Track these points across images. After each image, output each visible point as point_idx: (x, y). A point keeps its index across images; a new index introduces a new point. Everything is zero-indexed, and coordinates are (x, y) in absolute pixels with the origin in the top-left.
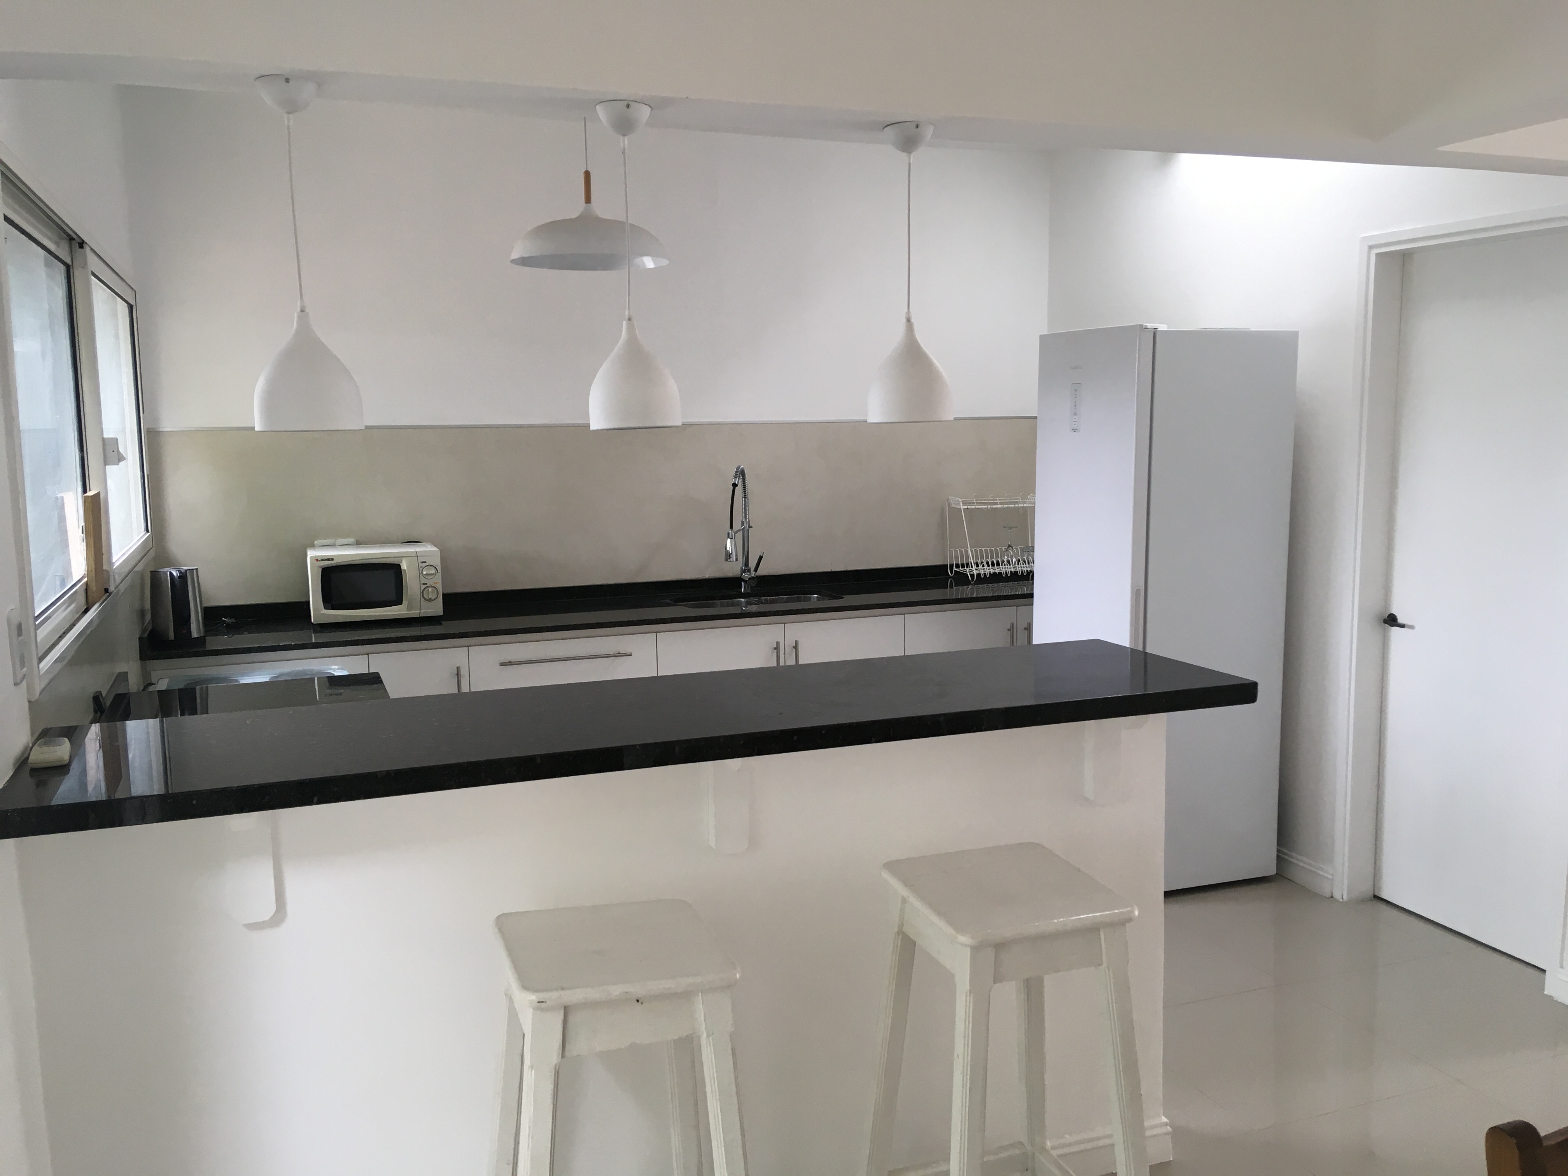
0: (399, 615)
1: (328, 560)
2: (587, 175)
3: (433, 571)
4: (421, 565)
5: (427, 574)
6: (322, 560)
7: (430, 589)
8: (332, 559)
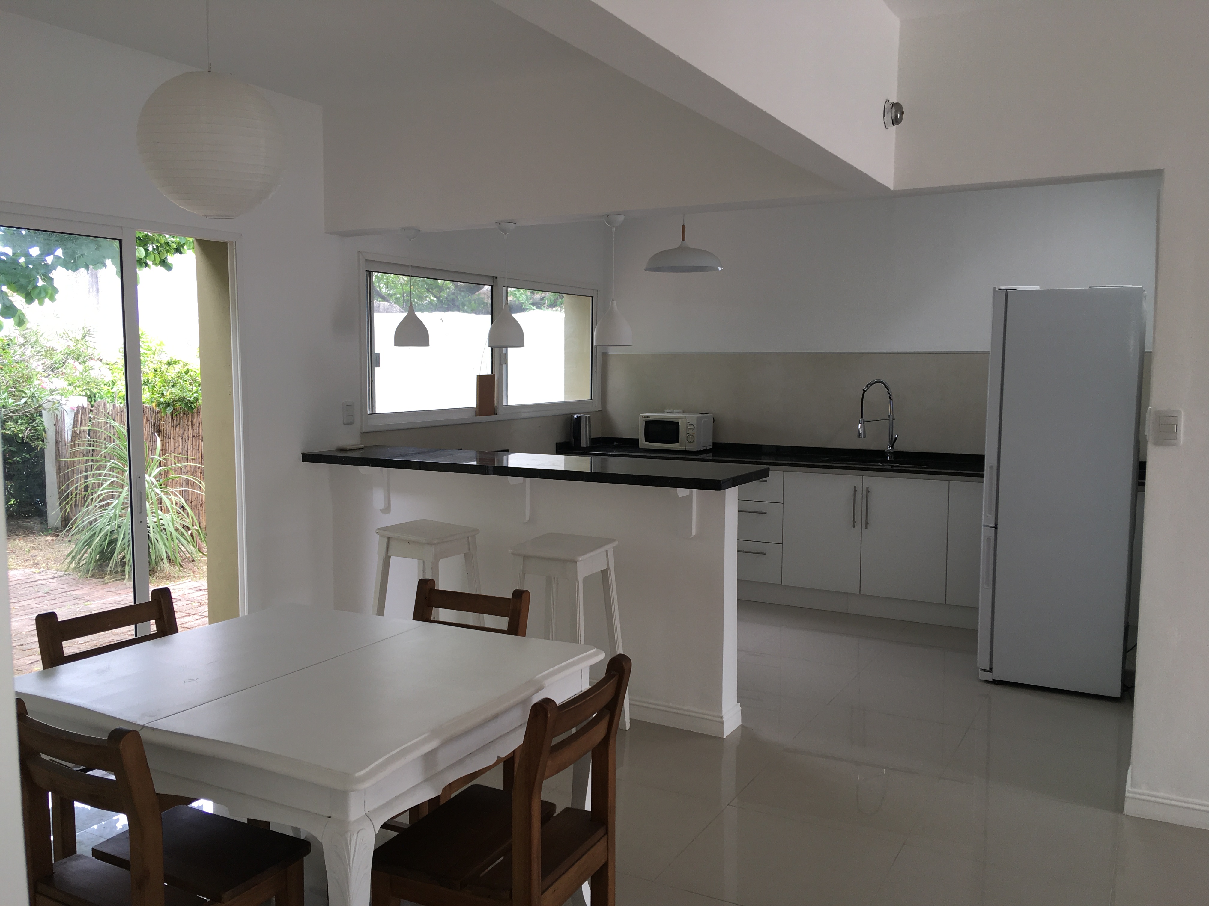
0: (676, 448)
1: (647, 417)
2: (684, 227)
3: (692, 427)
4: (687, 423)
5: (689, 429)
6: (645, 417)
7: (690, 436)
8: (649, 417)
